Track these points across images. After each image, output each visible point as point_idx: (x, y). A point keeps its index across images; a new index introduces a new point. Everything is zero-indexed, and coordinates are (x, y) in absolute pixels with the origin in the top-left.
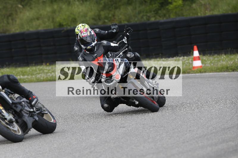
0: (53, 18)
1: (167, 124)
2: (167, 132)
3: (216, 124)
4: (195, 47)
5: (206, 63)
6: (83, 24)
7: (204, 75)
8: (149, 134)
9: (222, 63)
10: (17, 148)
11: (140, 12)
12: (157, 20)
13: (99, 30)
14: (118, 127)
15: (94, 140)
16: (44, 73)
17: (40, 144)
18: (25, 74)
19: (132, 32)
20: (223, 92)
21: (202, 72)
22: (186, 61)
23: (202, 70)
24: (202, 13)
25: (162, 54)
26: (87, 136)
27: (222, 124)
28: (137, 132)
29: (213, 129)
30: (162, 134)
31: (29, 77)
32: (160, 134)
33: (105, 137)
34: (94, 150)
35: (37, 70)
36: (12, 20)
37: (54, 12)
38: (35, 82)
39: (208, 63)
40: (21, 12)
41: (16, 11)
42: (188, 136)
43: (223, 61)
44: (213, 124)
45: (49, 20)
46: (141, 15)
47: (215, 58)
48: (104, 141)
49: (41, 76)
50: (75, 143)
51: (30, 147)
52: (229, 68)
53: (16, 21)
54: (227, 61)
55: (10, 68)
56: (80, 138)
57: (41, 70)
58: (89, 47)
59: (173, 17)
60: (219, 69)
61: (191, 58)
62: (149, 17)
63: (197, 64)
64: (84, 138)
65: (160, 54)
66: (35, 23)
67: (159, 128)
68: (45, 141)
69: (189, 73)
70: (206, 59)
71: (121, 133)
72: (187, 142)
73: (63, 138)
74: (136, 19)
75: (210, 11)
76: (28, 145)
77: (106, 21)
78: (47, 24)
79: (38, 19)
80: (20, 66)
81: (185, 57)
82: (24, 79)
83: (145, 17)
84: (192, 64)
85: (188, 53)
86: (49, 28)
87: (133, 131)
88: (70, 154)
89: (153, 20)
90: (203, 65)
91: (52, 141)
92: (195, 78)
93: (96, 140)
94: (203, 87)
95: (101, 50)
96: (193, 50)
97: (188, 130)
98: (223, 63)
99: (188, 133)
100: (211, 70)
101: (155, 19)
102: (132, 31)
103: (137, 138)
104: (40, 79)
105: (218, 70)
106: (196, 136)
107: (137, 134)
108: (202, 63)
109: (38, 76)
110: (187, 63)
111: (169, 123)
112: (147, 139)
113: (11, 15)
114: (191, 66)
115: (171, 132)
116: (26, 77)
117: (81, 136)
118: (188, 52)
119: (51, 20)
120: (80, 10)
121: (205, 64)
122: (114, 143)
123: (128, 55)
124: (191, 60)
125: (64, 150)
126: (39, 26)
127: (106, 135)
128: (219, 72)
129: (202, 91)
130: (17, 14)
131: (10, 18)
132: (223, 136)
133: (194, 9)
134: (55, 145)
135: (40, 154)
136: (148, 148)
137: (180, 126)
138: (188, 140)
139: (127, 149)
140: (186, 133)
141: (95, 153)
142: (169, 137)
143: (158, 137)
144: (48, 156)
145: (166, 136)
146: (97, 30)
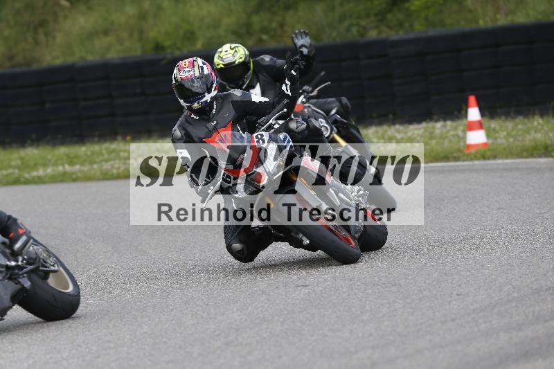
0: (141, 32)
1: (406, 279)
2: (406, 298)
3: (520, 279)
4: (472, 99)
5: (497, 135)
6: (233, 46)
7: (492, 164)
8: (364, 301)
9: (534, 138)
10: (56, 333)
11: (342, 18)
12: (384, 36)
13: (271, 59)
14: (292, 286)
15: (235, 315)
16: (120, 159)
17: (111, 325)
18: (75, 160)
20: (537, 203)
21: (487, 157)
22: (449, 131)
23: (489, 153)
24: (488, 19)
25: (394, 114)
26: (219, 307)
27: (533, 279)
28: (335, 297)
29: (514, 292)
30: (394, 302)
31: (85, 168)
32: (389, 303)
33: (260, 309)
34: (237, 339)
35: (104, 152)
36: (46, 34)
37: (143, 16)
38: (99, 180)
39: (502, 136)
40: (66, 17)
41: (55, 14)
42: (456, 306)
43: (536, 131)
44: (512, 279)
45: (131, 35)
46: (346, 23)
47: (518, 124)
48: (257, 318)
49: (112, 166)
50: (191, 322)
51: (87, 333)
52: (550, 149)
53: (54, 38)
54: (546, 132)
55: (41, 148)
56: (204, 312)
57: (114, 151)
58: (196, 105)
59: (419, 28)
60: (527, 150)
61: (461, 124)
62: (365, 28)
63: (477, 137)
64: (212, 310)
65: (391, 116)
66: (100, 42)
67: (386, 287)
68: (121, 317)
69: (456, 159)
70: (497, 128)
71: (298, 300)
72: (453, 320)
73: (164, 311)
74: (334, 34)
75: (506, 15)
76: (83, 327)
77: (265, 37)
78: (127, 44)
79: (106, 33)
80: (63, 143)
81: (449, 123)
82: (72, 173)
83: (354, 30)
84: (464, 138)
85: (456, 113)
86: (133, 54)
87: (325, 296)
88: (180, 347)
89: (372, 34)
90: (490, 141)
91: (139, 319)
92: (470, 170)
93: (239, 315)
94: (489, 193)
95: (229, 113)
96: (467, 106)
97: (455, 292)
98: (536, 136)
99: (455, 300)
100: (509, 153)
101: (379, 33)
102: (303, 65)
103: (335, 312)
104: (110, 173)
105: (525, 154)
106: (472, 308)
107: (337, 301)
108: (488, 136)
109: (106, 166)
110: (454, 136)
111: (410, 277)
112: (358, 312)
113: (42, 24)
114: (462, 144)
115: (414, 296)
116: (77, 167)
117: (204, 307)
118: (456, 111)
119: (136, 35)
120: (205, 12)
121: (496, 139)
122: (282, 323)
123: (293, 125)
124: (461, 128)
125: (164, 340)
126: (108, 49)
127: (263, 304)
128: (527, 157)
129: (488, 201)
130: (56, 21)
131: (41, 30)
132: (537, 308)
133: (470, 11)
134: (146, 328)
135: (110, 348)
136: (360, 335)
137: (435, 283)
138: (454, 316)
139: (313, 336)
140: (449, 299)
141: (237, 346)
142: (409, 310)
143: (385, 310)
144: (128, 353)
145: (403, 307)
146: (267, 58)
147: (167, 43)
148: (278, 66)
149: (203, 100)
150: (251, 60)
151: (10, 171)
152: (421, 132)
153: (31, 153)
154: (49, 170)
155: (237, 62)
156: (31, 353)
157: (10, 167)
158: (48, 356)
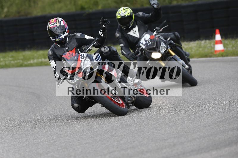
0: (75, 1)
2: (188, 116)
4: (217, 31)
5: (228, 46)
6: (125, 8)
8: (170, 118)
13: (143, 14)
15: (115, 123)
18: (46, 57)
19: (108, 24)
21: (223, 56)
22: (208, 44)
23: (224, 54)
29: (235, 114)
30: (183, 118)
32: (181, 119)
34: (116, 134)
36: (34, 3)
39: (230, 47)
42: (210, 120)
47: (237, 42)
48: (124, 125)
50: (96, 126)
51: (51, 131)
58: (57, 40)
61: (212, 42)
63: (219, 47)
66: (57, 6)
69: (210, 57)
70: (228, 43)
72: (209, 126)
77: (128, 4)
81: (207, 41)
82: (45, 62)
84: (214, 48)
85: (210, 37)
88: (91, 137)
89: (175, 3)
90: (225, 49)
92: (217, 61)
93: (117, 124)
96: (215, 33)
97: (210, 114)
99: (210, 117)
100: (233, 54)
101: (178, 2)
102: (108, 22)
103: (158, 122)
106: (217, 120)
108: (224, 47)
110: (209, 47)
112: (168, 122)
114: (213, 50)
115: (192, 116)
118: (210, 36)
121: (227, 48)
122: (135, 127)
123: (103, 49)
125: (84, 134)
126: (61, 9)
129: (224, 75)
134: (77, 129)
135: (61, 137)
136: (169, 132)
137: (201, 110)
138: (209, 124)
139: (148, 132)
140: (207, 117)
141: (116, 137)
142: (190, 122)
143: (179, 122)
144: (69, 140)
145: (187, 120)
146: (141, 13)
147: (86, 6)
148: (146, 16)
149: (60, 38)
150: (134, 15)
151: (18, 61)
152: (195, 45)
153: (28, 53)
154: (35, 61)
155: (126, 16)
156: (27, 139)
157: (18, 59)
158: (35, 141)
